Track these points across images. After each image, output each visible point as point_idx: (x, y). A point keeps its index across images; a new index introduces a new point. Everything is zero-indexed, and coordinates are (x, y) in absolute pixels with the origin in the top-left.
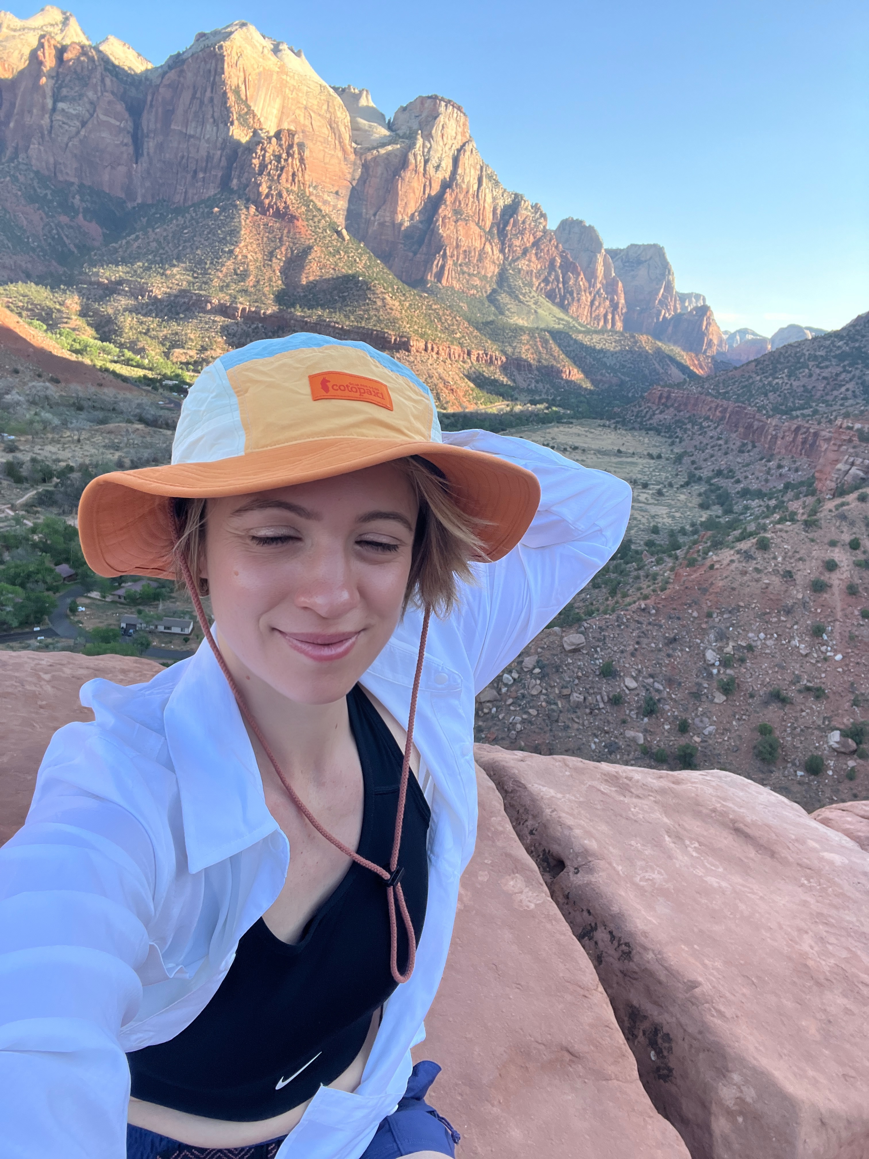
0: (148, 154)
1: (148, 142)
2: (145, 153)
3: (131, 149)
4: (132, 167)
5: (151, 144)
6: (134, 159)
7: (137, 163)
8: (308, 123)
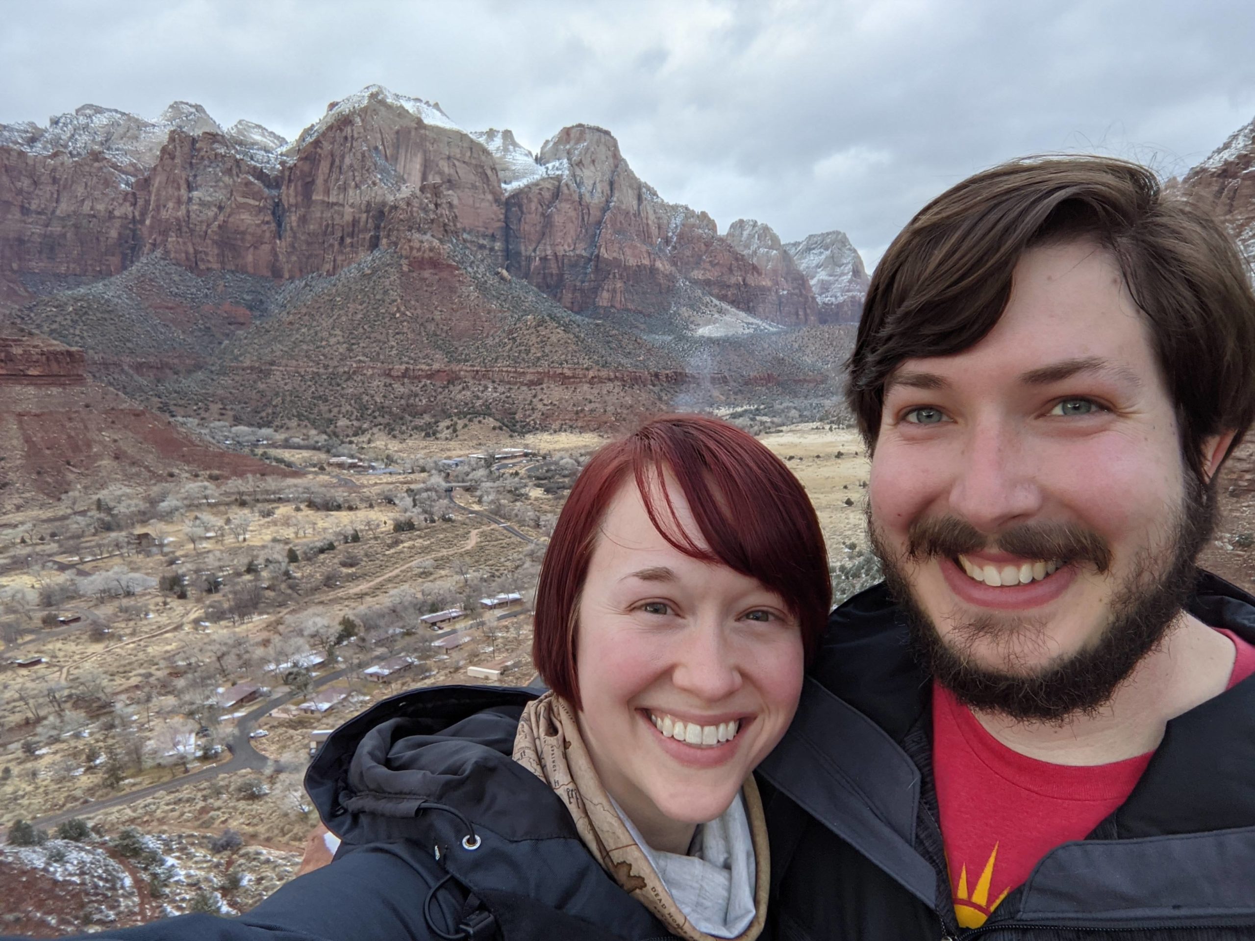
0: (291, 228)
1: (289, 217)
2: (288, 228)
3: (273, 226)
4: (275, 243)
5: (293, 218)
6: (277, 235)
7: (280, 239)
8: (452, 171)
